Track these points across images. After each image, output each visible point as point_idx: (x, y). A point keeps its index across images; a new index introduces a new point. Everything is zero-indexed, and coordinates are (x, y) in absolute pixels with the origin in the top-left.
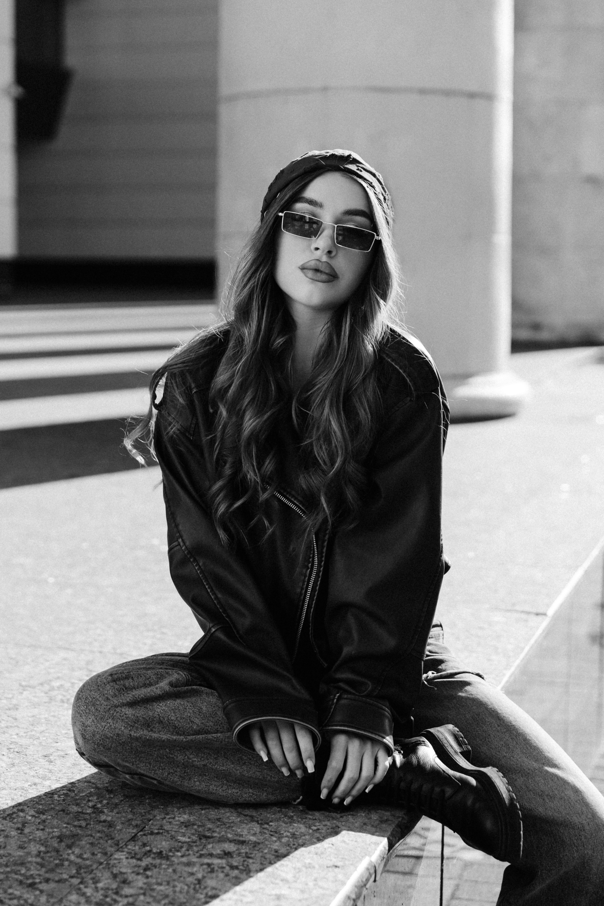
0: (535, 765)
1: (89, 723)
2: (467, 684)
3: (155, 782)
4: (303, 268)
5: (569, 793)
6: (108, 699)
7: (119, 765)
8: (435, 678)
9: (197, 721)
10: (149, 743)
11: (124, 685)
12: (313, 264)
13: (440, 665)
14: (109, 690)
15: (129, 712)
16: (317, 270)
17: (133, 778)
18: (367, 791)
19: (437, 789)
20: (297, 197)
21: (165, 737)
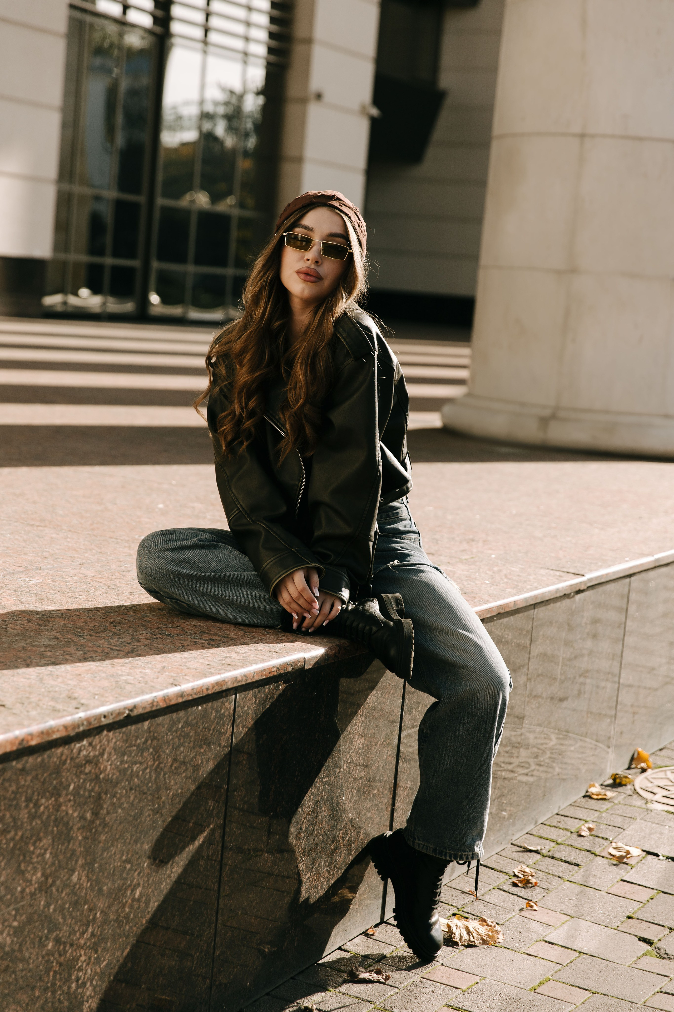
0: (452, 627)
1: (144, 560)
2: (422, 571)
3: (185, 605)
4: (298, 272)
5: (472, 647)
6: (157, 545)
7: (162, 591)
8: (399, 566)
9: (214, 564)
10: (180, 576)
11: (169, 538)
12: (304, 269)
13: (407, 558)
14: (159, 540)
15: (169, 554)
16: (307, 274)
17: (172, 602)
18: (324, 624)
19: (367, 628)
20: (296, 224)
21: (190, 572)
